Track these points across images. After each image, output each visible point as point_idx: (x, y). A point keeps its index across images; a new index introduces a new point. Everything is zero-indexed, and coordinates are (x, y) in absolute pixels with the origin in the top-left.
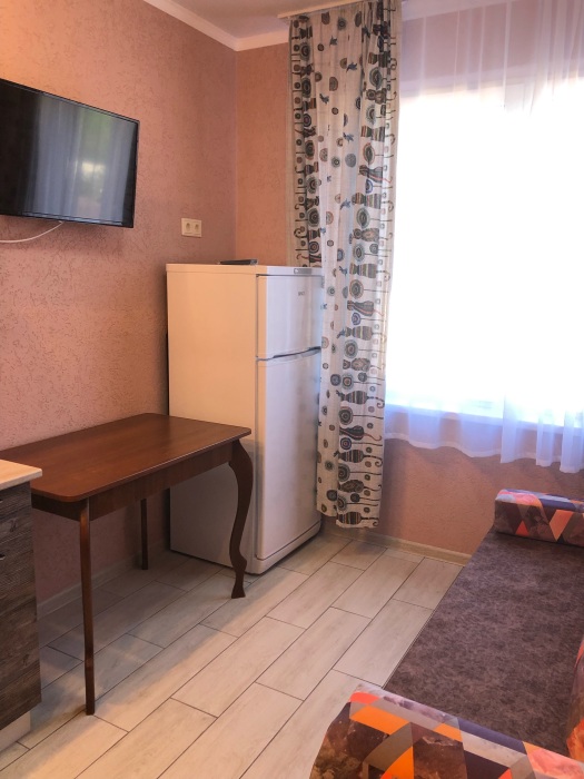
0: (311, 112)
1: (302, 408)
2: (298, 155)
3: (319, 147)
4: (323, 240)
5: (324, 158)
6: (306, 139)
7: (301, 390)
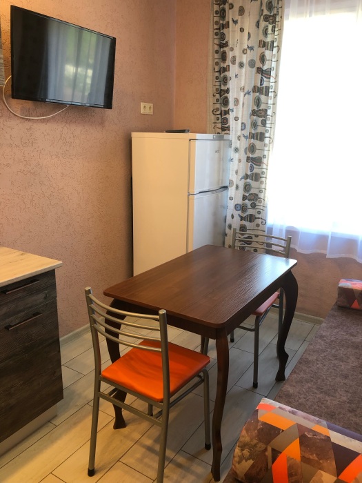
0: (225, 31)
1: (215, 225)
2: (216, 60)
3: (230, 55)
4: (231, 117)
5: (233, 62)
6: (222, 50)
7: (215, 214)
